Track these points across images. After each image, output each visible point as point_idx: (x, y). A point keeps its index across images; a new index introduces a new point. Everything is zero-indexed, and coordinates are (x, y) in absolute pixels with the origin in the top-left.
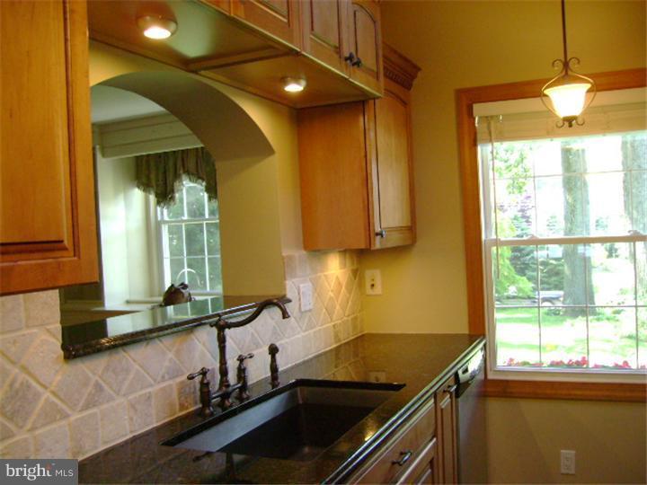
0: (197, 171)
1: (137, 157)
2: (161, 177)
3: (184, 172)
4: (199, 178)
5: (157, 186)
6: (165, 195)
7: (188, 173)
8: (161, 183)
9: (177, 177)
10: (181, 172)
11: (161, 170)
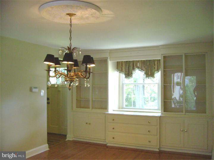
0: (142, 67)
1: (117, 62)
2: (127, 68)
3: (136, 67)
4: (142, 70)
5: (126, 71)
6: (128, 74)
7: (138, 68)
8: (127, 70)
9: (134, 69)
10: (135, 67)
11: (127, 66)
